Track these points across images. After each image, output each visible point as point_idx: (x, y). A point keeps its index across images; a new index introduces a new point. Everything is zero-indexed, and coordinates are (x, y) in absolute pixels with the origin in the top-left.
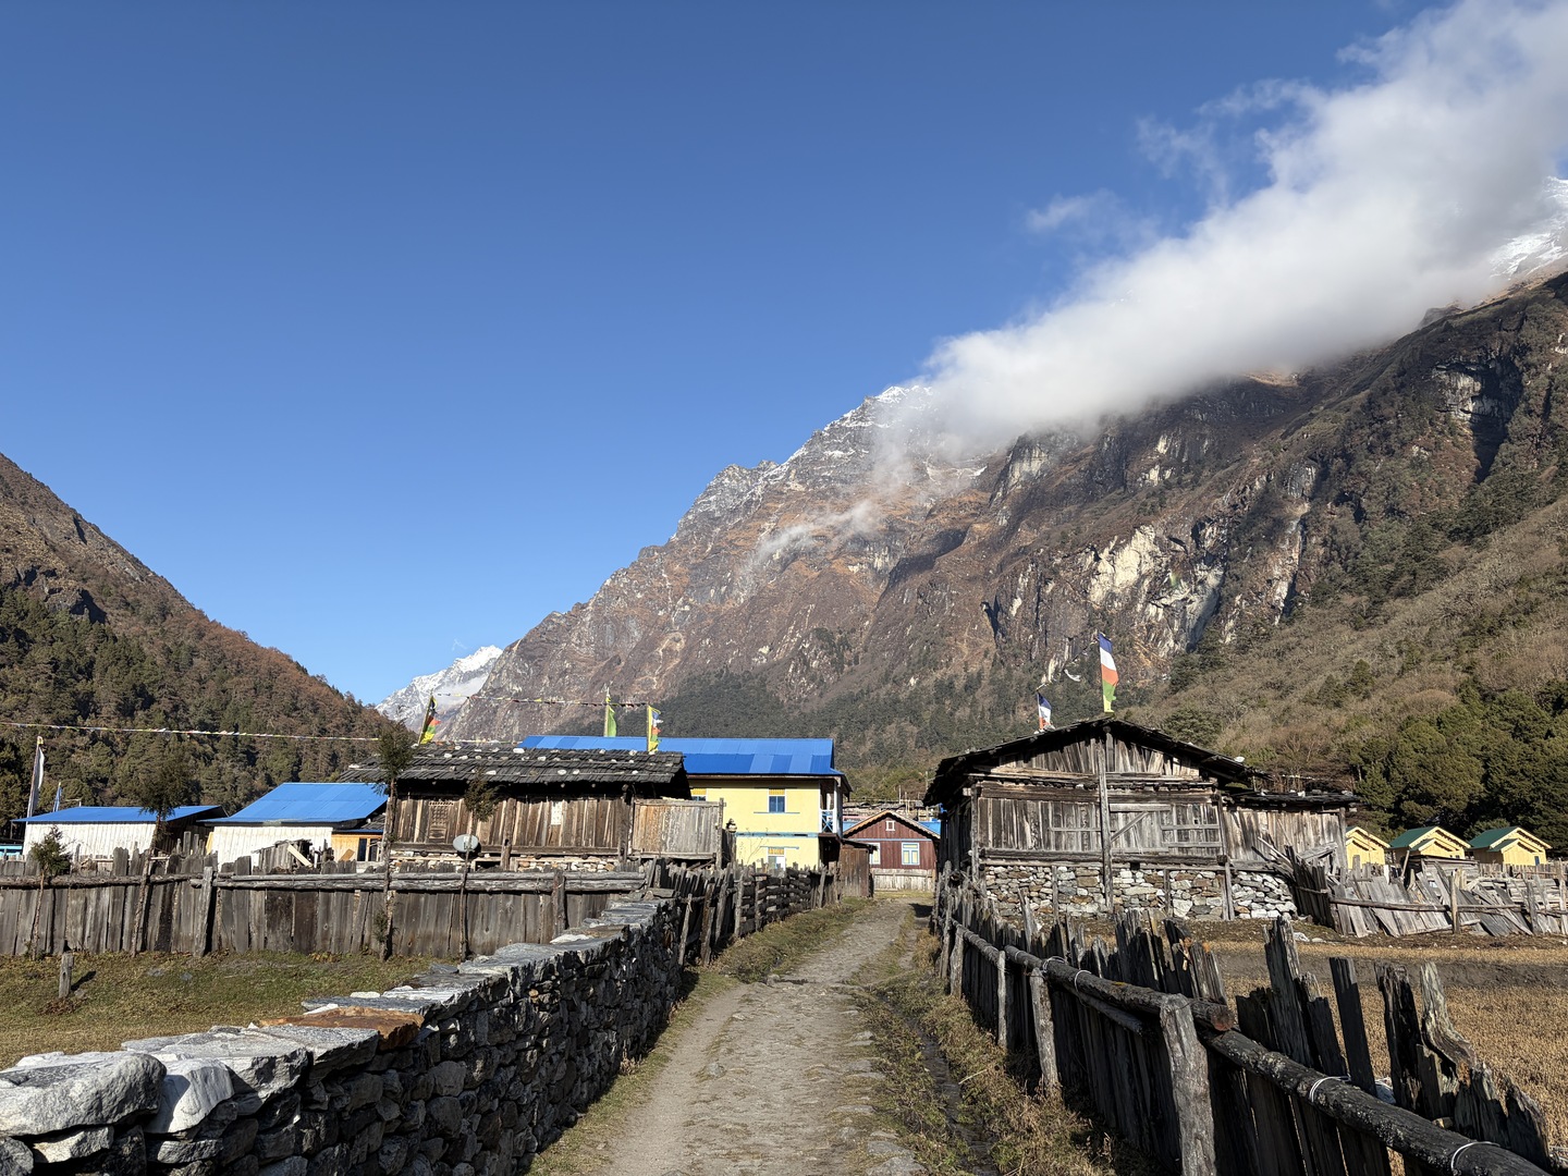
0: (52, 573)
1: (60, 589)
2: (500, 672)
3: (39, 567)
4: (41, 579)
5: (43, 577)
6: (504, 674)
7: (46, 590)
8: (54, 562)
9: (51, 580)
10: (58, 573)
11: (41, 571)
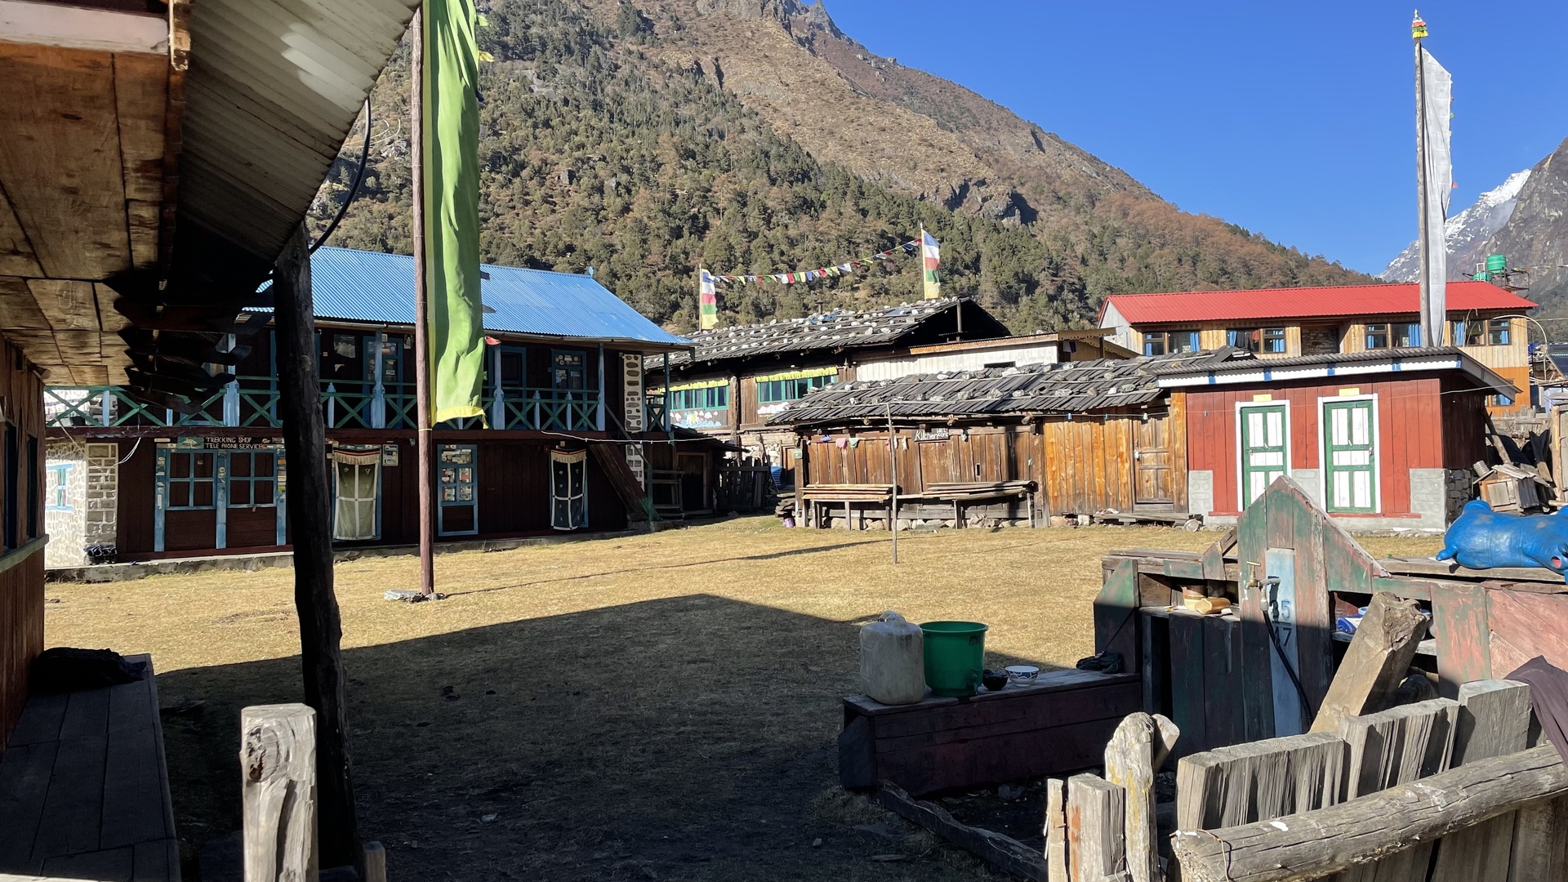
0: (982, 183)
1: (991, 197)
2: (1530, 197)
3: (970, 180)
4: (973, 189)
5: (975, 187)
6: (1536, 198)
7: (980, 200)
8: (984, 172)
9: (982, 189)
10: (987, 181)
11: (973, 182)
